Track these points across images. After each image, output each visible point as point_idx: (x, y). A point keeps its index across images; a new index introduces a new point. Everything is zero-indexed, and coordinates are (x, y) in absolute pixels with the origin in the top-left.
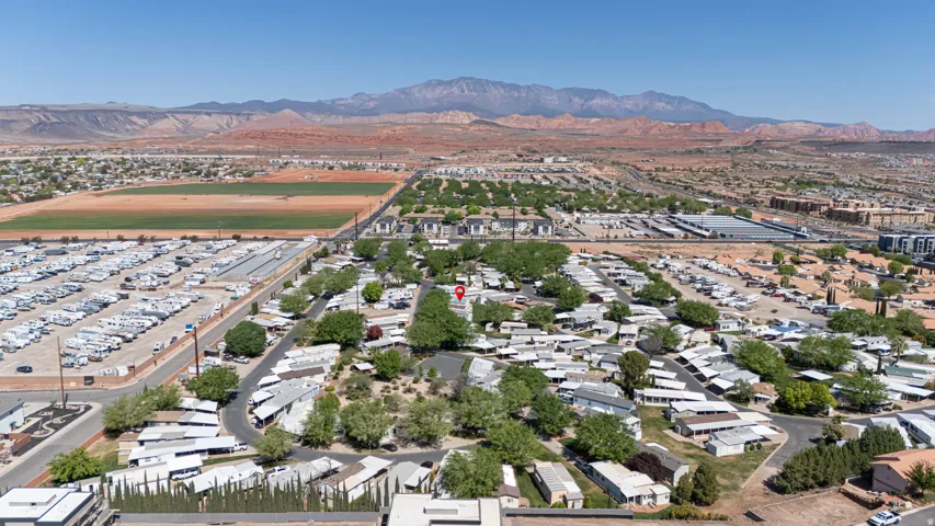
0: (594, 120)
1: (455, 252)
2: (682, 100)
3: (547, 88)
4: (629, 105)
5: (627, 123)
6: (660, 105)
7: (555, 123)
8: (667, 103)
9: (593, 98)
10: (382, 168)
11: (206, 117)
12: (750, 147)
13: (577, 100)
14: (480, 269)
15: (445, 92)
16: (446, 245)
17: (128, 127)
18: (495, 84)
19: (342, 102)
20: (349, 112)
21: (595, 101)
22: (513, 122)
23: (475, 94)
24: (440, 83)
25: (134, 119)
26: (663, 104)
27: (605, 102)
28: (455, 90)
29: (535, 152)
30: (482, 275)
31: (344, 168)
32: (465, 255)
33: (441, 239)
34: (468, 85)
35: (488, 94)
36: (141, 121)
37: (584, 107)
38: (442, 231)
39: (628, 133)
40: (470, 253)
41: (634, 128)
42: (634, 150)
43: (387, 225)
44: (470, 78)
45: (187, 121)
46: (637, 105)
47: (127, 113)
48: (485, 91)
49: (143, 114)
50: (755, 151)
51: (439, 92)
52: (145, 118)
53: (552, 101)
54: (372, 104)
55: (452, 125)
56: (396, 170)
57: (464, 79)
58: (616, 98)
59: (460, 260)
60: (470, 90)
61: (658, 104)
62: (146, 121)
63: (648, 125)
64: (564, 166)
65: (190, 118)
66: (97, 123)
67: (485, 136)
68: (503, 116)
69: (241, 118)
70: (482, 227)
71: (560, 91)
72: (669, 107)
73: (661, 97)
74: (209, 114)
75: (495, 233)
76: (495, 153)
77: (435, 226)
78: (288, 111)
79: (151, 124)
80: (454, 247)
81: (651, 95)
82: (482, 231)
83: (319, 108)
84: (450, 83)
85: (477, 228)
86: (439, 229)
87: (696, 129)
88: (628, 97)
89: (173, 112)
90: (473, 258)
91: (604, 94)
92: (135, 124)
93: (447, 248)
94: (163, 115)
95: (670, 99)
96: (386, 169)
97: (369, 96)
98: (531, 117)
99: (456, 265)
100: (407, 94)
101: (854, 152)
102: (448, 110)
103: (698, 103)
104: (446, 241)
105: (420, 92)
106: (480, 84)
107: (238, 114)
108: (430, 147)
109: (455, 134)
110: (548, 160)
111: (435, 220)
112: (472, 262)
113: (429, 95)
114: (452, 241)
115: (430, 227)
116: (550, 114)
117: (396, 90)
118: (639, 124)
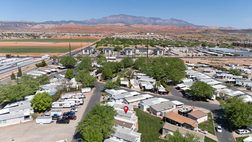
0: (157, 26)
1: (120, 63)
2: (181, 21)
3: (144, 17)
4: (166, 22)
5: (167, 26)
6: (175, 22)
7: (146, 26)
8: (177, 22)
9: (157, 20)
10: (95, 36)
11: (48, 25)
12: (204, 32)
13: (152, 21)
14: (135, 74)
15: (116, 18)
16: (115, 59)
17: (26, 27)
18: (130, 16)
19: (87, 21)
20: (89, 23)
21: (157, 21)
22: (135, 26)
23: (124, 19)
24: (115, 16)
25: (28, 25)
26: (176, 22)
27: (160, 21)
28: (119, 18)
29: (143, 33)
30: (137, 78)
31: (83, 36)
32: (125, 65)
33: (112, 57)
34: (122, 16)
35: (128, 19)
36: (29, 26)
37: (154, 23)
38: (113, 54)
39: (168, 29)
40: (128, 64)
41: (169, 27)
42: (172, 32)
43: (88, 51)
44: (123, 14)
45: (43, 26)
46: (168, 22)
47: (26, 23)
48: (127, 18)
49: (30, 24)
50: (206, 33)
51: (114, 18)
52: (31, 25)
53: (145, 21)
54: (96, 22)
55: (118, 26)
56: (100, 36)
57: (121, 15)
58: (163, 20)
59: (122, 68)
60: (123, 18)
61: (174, 22)
62: (31, 26)
63: (173, 27)
64: (153, 36)
65: (44, 25)
66: (17, 26)
67: (127, 29)
68: (132, 25)
69: (59, 25)
70: (131, 51)
71: (147, 18)
72: (177, 23)
73: (175, 20)
74: (49, 24)
75: (137, 54)
76: (131, 33)
77: (110, 51)
78: (72, 23)
79: (33, 26)
80: (119, 60)
81: (172, 19)
82: (131, 53)
83: (81, 22)
84: (117, 16)
85: (129, 52)
86: (112, 53)
87: (187, 28)
88: (166, 20)
89: (39, 23)
90: (129, 66)
91: (159, 19)
92: (28, 26)
93: (115, 61)
94: (36, 24)
95: (177, 21)
96: (97, 36)
97: (95, 19)
98: (140, 25)
99: (120, 71)
100: (105, 19)
101: (235, 33)
102: (117, 23)
103: (185, 22)
104: (115, 58)
105: (109, 18)
106: (125, 16)
107: (58, 24)
108: (111, 31)
109: (119, 28)
110: (148, 34)
111: (110, 49)
112: (130, 69)
113: (112, 19)
114: (118, 58)
115: (108, 51)
116: (145, 24)
117: (103, 18)
118: (170, 26)
